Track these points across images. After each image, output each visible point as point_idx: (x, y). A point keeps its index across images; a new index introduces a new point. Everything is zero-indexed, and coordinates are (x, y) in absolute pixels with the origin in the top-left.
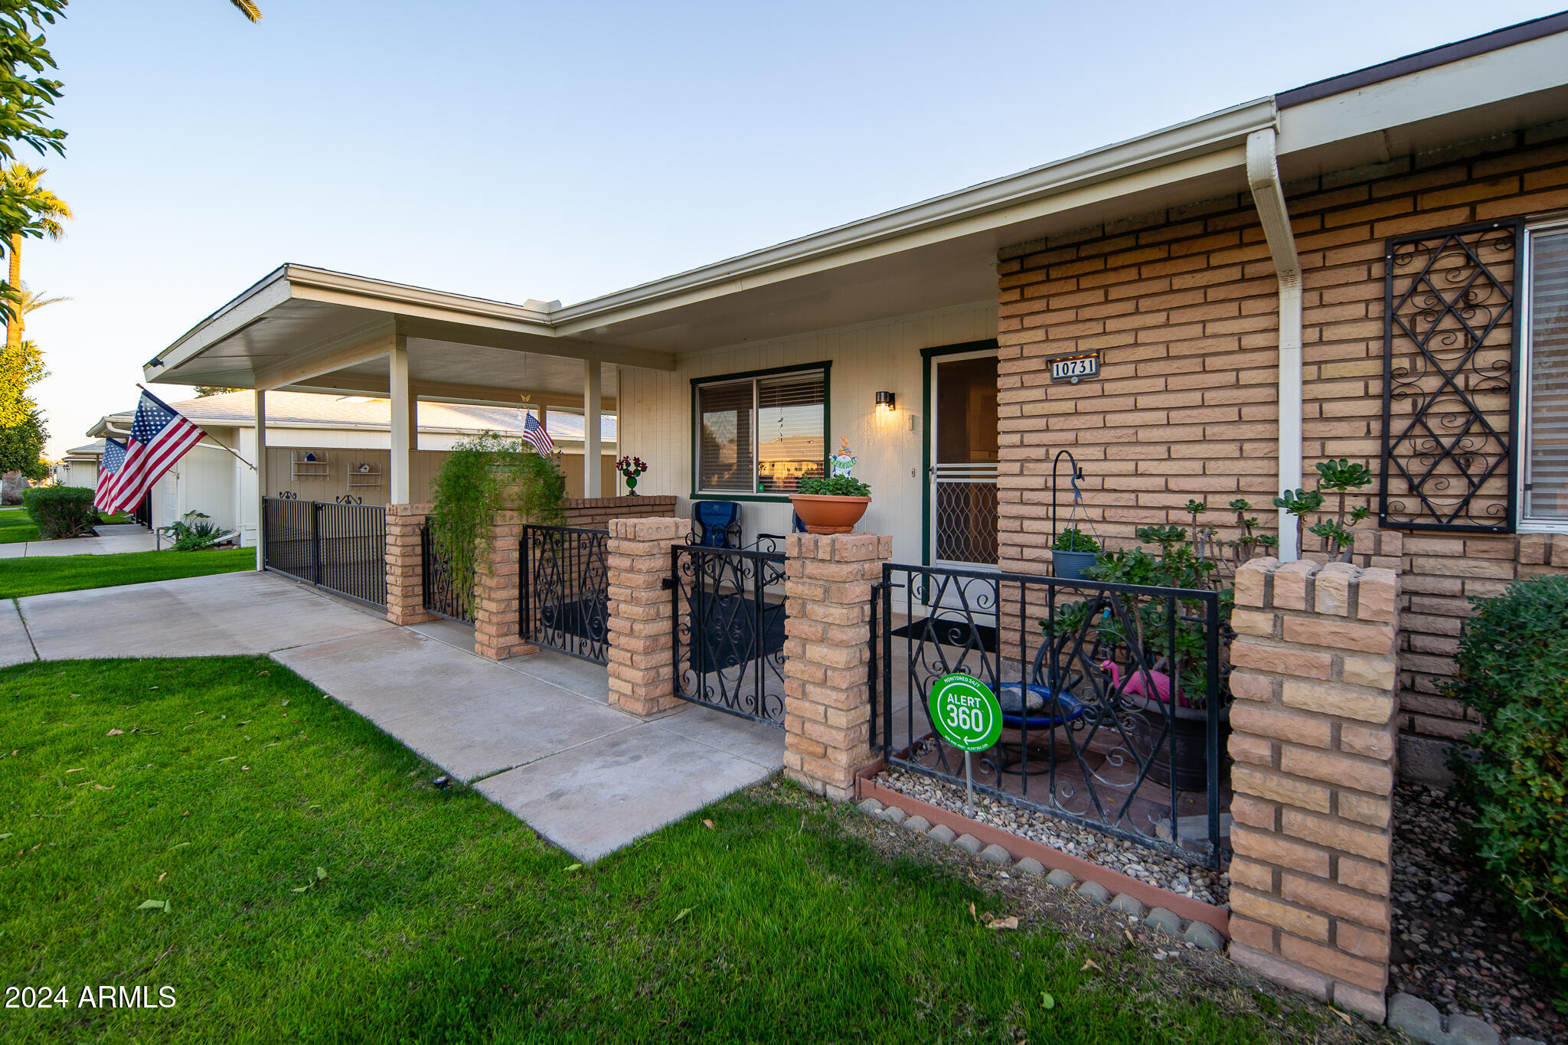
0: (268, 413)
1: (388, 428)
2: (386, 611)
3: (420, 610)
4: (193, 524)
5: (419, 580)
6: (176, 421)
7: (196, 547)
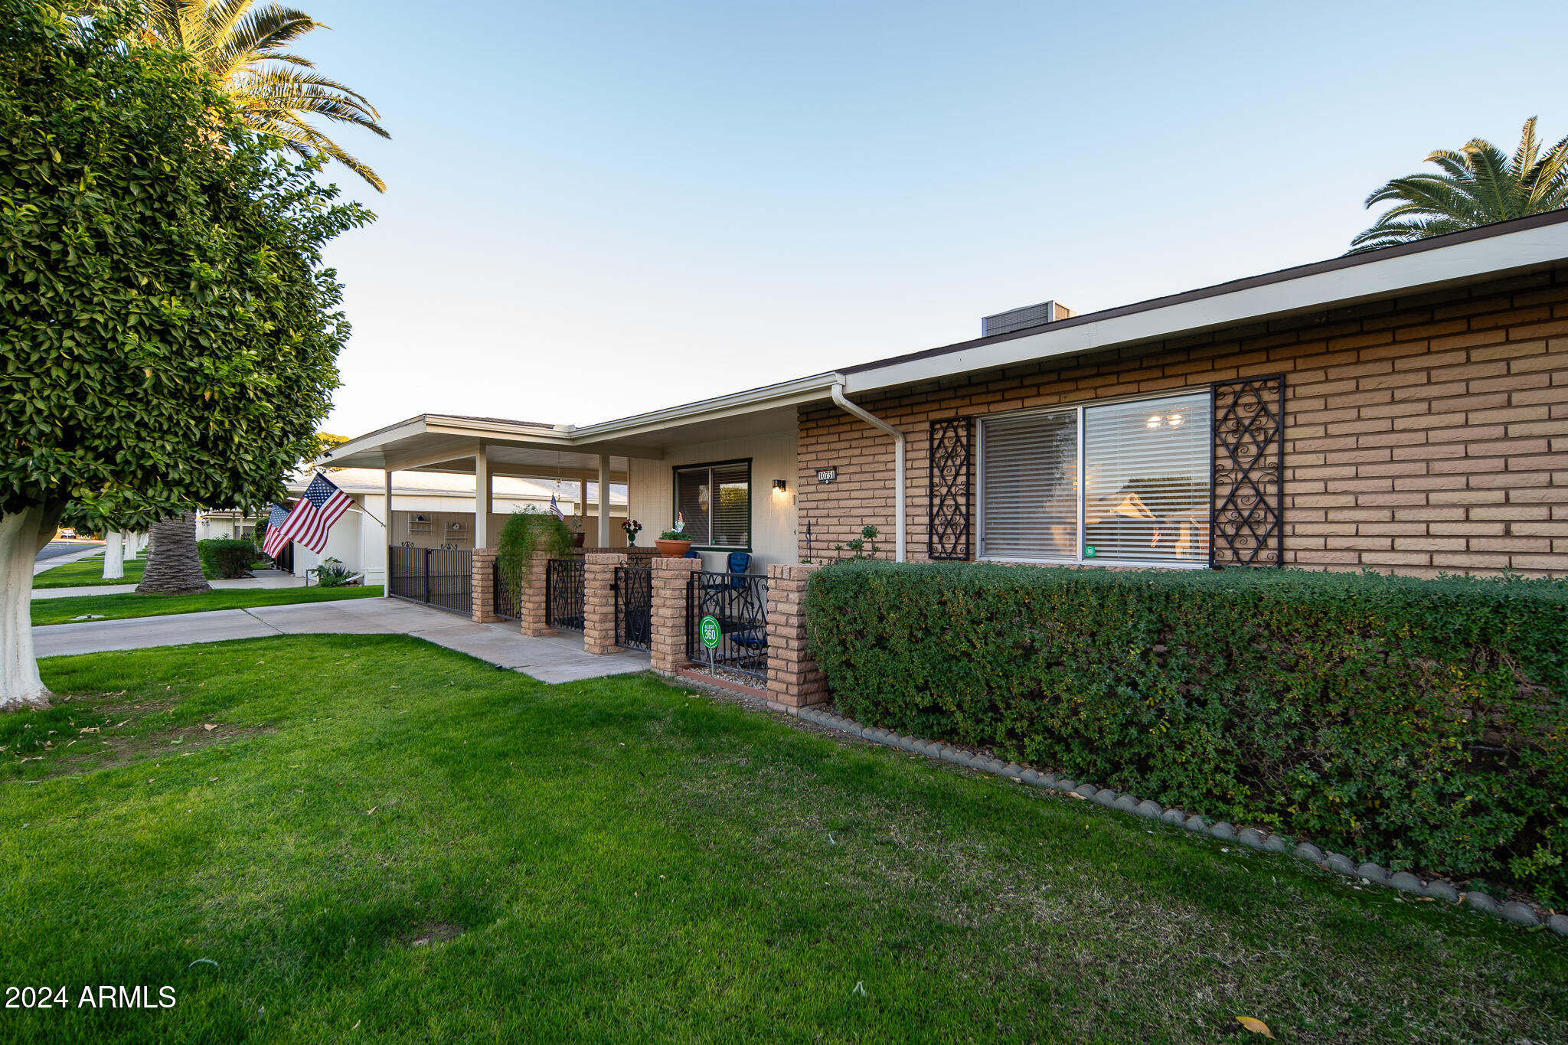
0: (393, 485)
1: (474, 495)
2: (471, 616)
3: (492, 614)
4: (332, 566)
5: (491, 596)
6: (336, 493)
7: (334, 584)
